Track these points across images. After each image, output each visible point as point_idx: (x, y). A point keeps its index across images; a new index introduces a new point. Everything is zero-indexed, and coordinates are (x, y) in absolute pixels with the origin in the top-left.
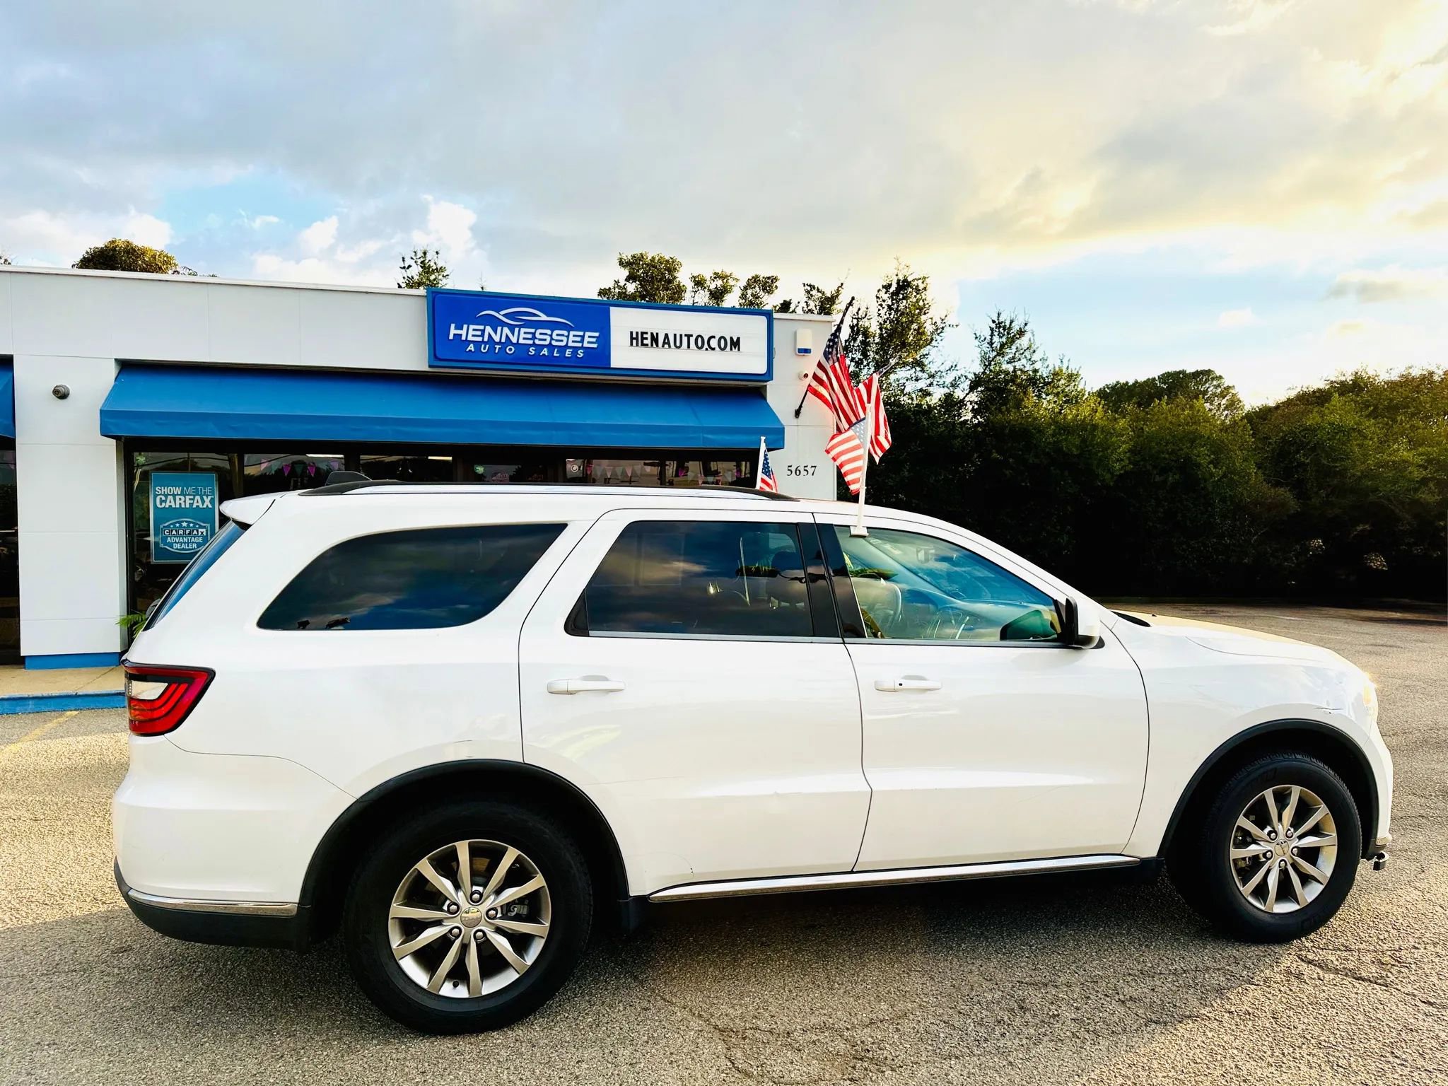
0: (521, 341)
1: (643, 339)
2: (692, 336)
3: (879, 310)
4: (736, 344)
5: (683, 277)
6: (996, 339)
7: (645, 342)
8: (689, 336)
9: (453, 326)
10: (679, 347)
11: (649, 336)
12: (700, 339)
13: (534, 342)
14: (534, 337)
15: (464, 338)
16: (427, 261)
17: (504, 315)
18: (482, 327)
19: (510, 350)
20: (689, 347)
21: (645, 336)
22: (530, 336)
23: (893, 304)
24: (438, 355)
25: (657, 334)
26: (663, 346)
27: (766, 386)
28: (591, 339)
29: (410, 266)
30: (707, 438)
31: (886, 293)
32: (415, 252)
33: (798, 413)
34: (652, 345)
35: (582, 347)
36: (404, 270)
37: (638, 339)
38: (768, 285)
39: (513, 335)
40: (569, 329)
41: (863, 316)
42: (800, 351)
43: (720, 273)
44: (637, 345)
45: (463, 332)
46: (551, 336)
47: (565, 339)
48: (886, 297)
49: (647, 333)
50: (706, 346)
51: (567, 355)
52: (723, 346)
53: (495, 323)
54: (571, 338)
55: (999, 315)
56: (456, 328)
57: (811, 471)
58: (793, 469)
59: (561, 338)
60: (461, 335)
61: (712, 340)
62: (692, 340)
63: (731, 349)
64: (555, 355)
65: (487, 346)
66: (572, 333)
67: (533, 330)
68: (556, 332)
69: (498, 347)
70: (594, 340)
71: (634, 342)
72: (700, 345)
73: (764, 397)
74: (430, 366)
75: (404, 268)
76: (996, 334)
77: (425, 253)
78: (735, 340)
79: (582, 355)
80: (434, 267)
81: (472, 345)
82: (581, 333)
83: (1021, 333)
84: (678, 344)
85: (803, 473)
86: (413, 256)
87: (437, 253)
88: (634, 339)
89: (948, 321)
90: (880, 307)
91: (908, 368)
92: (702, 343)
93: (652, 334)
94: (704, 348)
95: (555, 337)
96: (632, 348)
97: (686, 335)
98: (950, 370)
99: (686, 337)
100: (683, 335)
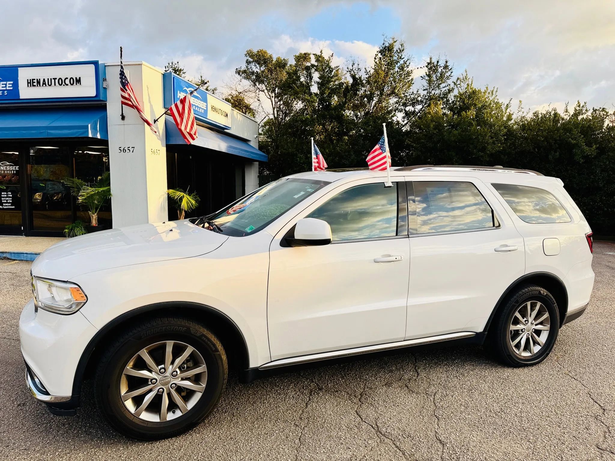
2: (56, 79)
4: (78, 81)
7: (34, 84)
8: (55, 79)
10: (50, 86)
11: (36, 81)
12: (60, 80)
20: (55, 85)
21: (34, 81)
25: (40, 79)
26: (43, 86)
27: (106, 103)
28: (9, 85)
33: (123, 117)
34: (37, 86)
35: (6, 90)
37: (31, 83)
44: (31, 86)
49: (35, 79)
50: (64, 83)
52: (72, 83)
54: (1, 86)
57: (132, 149)
58: (122, 149)
61: (67, 80)
62: (57, 81)
66: (1, 83)
70: (11, 85)
78: (78, 79)
79: (6, 94)
82: (5, 83)
84: (50, 84)
85: (127, 151)
88: (29, 83)
92: (61, 82)
93: (37, 79)
94: (63, 85)
96: (28, 88)
97: (53, 79)
99: (54, 80)
100: (52, 79)
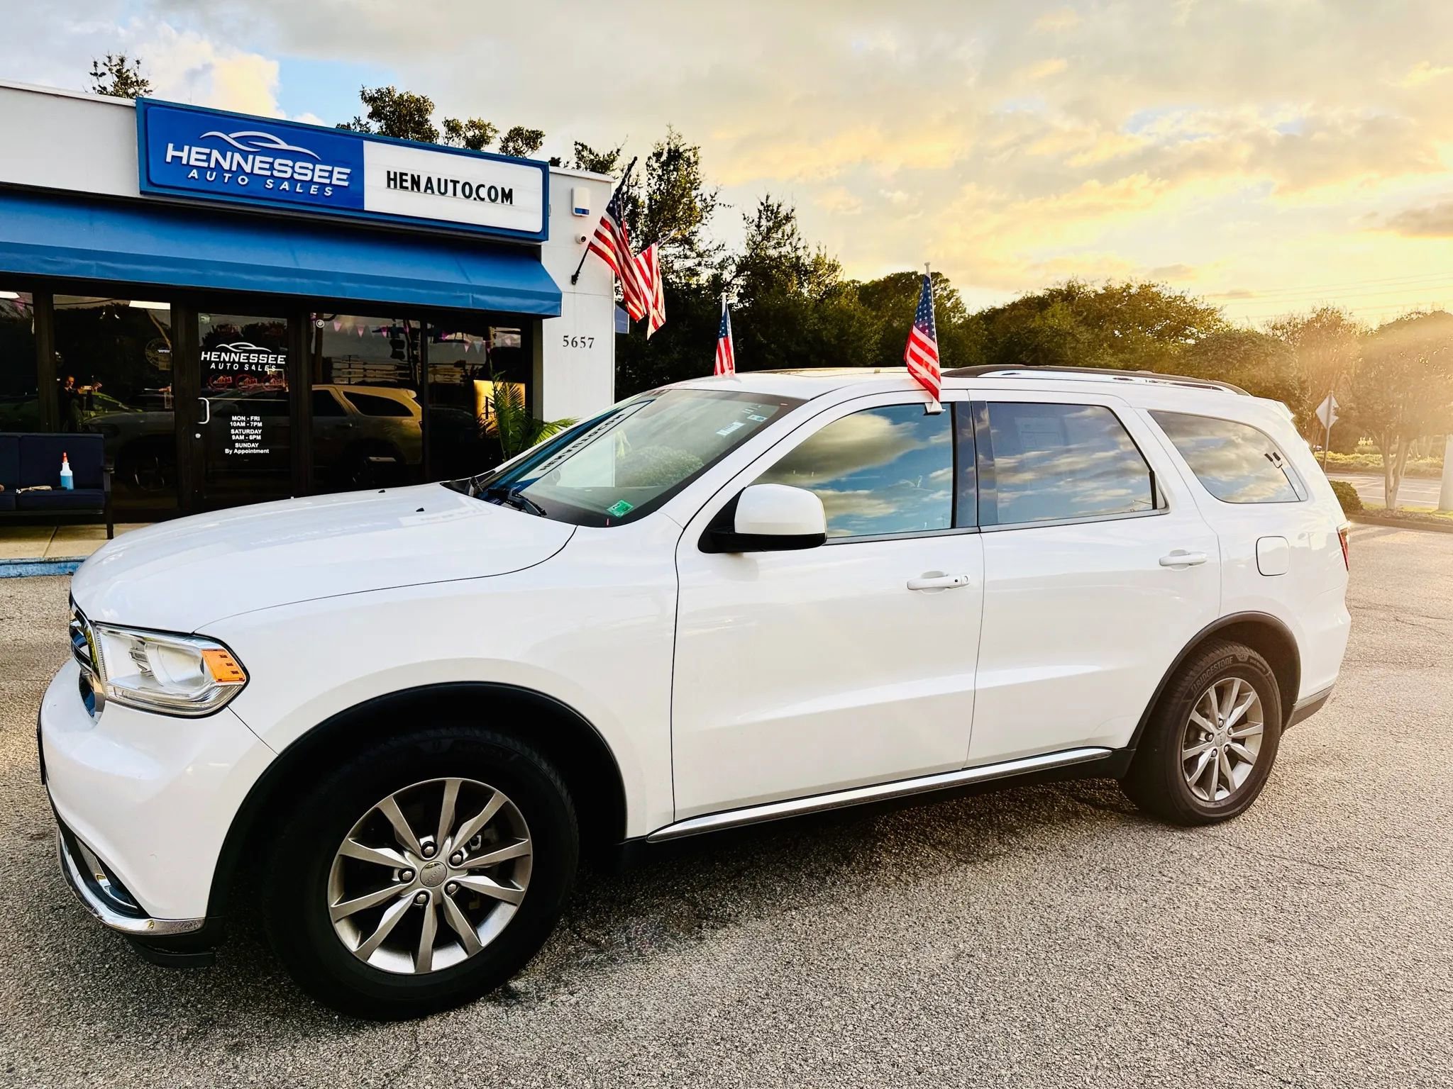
0: (256, 171)
1: (402, 181)
2: (458, 182)
3: (649, 179)
4: (508, 196)
5: (436, 121)
6: (764, 222)
7: (405, 184)
8: (455, 182)
9: (171, 146)
10: (443, 194)
11: (409, 178)
12: (467, 187)
13: (272, 174)
14: (272, 168)
15: (184, 162)
16: (124, 70)
17: (234, 139)
18: (207, 151)
19: (243, 180)
20: (455, 194)
21: (404, 177)
22: (267, 166)
23: (663, 175)
24: (154, 181)
25: (419, 177)
26: (425, 191)
27: (540, 246)
28: (340, 176)
29: (103, 74)
30: (478, 299)
31: (656, 162)
32: (109, 58)
33: (574, 279)
34: (413, 189)
35: (330, 185)
36: (95, 77)
37: (396, 180)
38: (533, 139)
39: (246, 163)
40: (314, 161)
41: (634, 184)
42: (578, 210)
43: (477, 121)
44: (395, 186)
45: (184, 155)
46: (293, 168)
47: (310, 173)
48: (656, 165)
49: (406, 175)
50: (474, 195)
51: (312, 192)
52: (493, 197)
53: (224, 148)
54: (317, 173)
55: (768, 197)
56: (175, 149)
57: (588, 343)
58: (570, 339)
59: (304, 171)
60: (181, 158)
61: (481, 189)
62: (459, 187)
63: (503, 202)
64: (298, 190)
65: (215, 173)
66: (318, 167)
67: (270, 160)
68: (298, 164)
69: (227, 175)
70: (345, 177)
71: (392, 183)
72: (467, 193)
73: (539, 259)
74: (142, 193)
75: (96, 74)
76: (764, 217)
77: (122, 60)
78: (507, 192)
79: (330, 193)
80: (134, 79)
81: (195, 171)
82: (329, 168)
83: (788, 218)
84: (443, 190)
85: (580, 344)
86: (107, 61)
87: (138, 62)
89: (718, 199)
90: (649, 176)
91: (677, 245)
92: (470, 191)
93: (413, 176)
94: (472, 198)
95: (297, 169)
96: (389, 190)
97: (451, 181)
98: (717, 249)
99: (452, 184)
100: (449, 181)
